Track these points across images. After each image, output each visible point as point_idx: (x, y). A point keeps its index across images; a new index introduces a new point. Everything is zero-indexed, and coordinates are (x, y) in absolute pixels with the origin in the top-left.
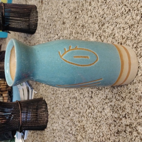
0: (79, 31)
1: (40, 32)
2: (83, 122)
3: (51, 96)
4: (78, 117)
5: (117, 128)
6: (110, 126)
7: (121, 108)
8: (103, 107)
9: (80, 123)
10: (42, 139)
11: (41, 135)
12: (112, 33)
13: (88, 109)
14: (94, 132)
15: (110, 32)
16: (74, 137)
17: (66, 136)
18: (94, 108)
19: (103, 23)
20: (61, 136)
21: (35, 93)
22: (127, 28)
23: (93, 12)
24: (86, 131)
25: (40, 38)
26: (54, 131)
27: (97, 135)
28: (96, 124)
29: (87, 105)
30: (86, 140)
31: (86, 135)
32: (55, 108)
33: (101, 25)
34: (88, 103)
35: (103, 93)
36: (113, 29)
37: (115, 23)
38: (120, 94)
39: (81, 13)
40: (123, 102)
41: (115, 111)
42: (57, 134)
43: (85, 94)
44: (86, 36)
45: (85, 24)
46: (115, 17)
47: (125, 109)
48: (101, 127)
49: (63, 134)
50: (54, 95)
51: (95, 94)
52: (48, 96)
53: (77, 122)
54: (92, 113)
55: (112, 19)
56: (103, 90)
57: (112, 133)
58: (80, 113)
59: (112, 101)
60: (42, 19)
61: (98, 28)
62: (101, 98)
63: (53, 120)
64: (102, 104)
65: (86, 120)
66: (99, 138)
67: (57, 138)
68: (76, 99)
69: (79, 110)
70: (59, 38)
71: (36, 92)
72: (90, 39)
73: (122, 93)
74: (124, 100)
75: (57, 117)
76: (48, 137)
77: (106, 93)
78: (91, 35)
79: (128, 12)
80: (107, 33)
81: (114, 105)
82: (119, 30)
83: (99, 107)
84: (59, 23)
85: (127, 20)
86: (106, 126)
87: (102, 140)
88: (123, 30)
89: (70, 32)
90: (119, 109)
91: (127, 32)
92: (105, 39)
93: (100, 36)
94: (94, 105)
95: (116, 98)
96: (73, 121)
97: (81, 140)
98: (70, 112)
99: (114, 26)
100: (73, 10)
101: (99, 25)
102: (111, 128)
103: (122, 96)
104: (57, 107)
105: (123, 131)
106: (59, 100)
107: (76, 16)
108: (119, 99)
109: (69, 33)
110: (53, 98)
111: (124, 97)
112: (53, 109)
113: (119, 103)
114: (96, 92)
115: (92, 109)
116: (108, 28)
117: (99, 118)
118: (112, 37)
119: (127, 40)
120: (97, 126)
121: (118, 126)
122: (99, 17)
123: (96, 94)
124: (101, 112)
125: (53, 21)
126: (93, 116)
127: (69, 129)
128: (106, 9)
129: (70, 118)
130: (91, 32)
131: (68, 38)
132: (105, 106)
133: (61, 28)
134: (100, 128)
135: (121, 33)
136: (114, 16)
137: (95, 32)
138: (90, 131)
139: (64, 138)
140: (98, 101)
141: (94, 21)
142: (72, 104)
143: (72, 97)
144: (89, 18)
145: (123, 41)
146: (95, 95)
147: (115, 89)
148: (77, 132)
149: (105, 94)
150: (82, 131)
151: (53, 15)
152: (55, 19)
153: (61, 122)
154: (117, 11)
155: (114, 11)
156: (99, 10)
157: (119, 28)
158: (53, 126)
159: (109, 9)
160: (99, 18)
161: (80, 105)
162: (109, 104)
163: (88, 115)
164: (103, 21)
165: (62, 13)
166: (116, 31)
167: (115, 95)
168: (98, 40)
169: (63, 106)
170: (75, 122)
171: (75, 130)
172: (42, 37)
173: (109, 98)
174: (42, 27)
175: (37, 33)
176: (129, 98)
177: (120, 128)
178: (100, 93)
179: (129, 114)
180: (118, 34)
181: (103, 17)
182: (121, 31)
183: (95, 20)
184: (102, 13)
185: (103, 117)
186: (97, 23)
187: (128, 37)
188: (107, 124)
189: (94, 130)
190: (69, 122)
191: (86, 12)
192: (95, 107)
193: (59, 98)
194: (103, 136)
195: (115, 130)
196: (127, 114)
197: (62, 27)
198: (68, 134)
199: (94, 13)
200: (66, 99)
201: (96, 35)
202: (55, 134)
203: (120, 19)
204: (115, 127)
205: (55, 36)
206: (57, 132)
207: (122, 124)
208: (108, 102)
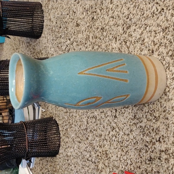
0: (97, 35)
1: (47, 36)
2: (105, 147)
3: (63, 115)
4: (99, 140)
5: (149, 154)
6: (140, 151)
7: (154, 130)
8: (131, 129)
9: (102, 148)
10: (53, 167)
11: (52, 162)
12: (140, 38)
13: (111, 131)
14: (120, 159)
15: (138, 37)
16: (94, 165)
17: (83, 163)
18: (119, 130)
19: (128, 25)
20: (77, 163)
21: (42, 111)
22: (160, 32)
23: (116, 11)
24: (110, 158)
25: (47, 44)
26: (69, 158)
27: (124, 163)
28: (122, 149)
29: (110, 126)
30: (110, 169)
31: (110, 163)
32: (68, 130)
33: (126, 28)
34: (111, 123)
36: (142, 33)
37: (144, 25)
38: (152, 113)
39: (100, 13)
40: (156, 123)
41: (146, 134)
42: (72, 161)
43: (107, 112)
44: (107, 42)
45: (105, 26)
46: (143, 18)
47: (159, 131)
48: (129, 152)
49: (79, 161)
50: (67, 114)
51: (120, 112)
52: (59, 115)
53: (98, 147)
54: (117, 135)
55: (141, 20)
56: (130, 108)
57: (142, 160)
58: (101, 136)
59: (142, 121)
60: (49, 20)
61: (122, 32)
62: (128, 118)
63: (67, 144)
64: (130, 125)
65: (109, 145)
66: (126, 166)
67: (73, 166)
68: (96, 119)
69: (99, 132)
70: (72, 43)
71: (44, 110)
72: (113, 45)
73: (154, 112)
74: (157, 120)
75: (72, 140)
76: (61, 165)
78: (113, 40)
79: (161, 11)
80: (134, 38)
81: (145, 126)
82: (149, 35)
83: (125, 128)
84: (71, 24)
85: (159, 22)
86: (134, 152)
87: (131, 169)
88: (155, 35)
89: (86, 36)
90: (151, 131)
91: (160, 37)
92: (132, 45)
93: (125, 42)
94: (119, 126)
95: (147, 118)
96: (92, 146)
97: (104, 168)
98: (88, 134)
99: (142, 29)
100: (89, 9)
101: (123, 28)
102: (141, 154)
103: (155, 115)
104: (72, 129)
105: (157, 158)
106: (73, 120)
107: (93, 16)
108: (151, 119)
109: (85, 38)
110: (66, 117)
111: (157, 117)
112: (66, 131)
113: (152, 124)
114: (121, 111)
115: (117, 131)
116: (135, 32)
117: (125, 142)
118: (140, 42)
119: (160, 46)
120: (123, 151)
121: (151, 152)
122: (124, 17)
124: (128, 135)
125: (63, 23)
126: (118, 139)
127: (88, 156)
128: (132, 7)
129: (88, 141)
130: (114, 37)
131: (83, 44)
132: (133, 127)
133: (74, 31)
134: (127, 154)
135: (152, 38)
136: (142, 16)
137: (119, 36)
138: (114, 158)
139: (81, 166)
140: (124, 121)
141: (116, 23)
142: (91, 125)
143: (91, 116)
144: (110, 19)
145: (155, 48)
148: (98, 159)
149: (133, 113)
150: (104, 158)
151: (63, 15)
152: (66, 19)
153: (77, 147)
154: (147, 11)
155: (142, 11)
156: (122, 10)
157: (149, 31)
158: (67, 152)
159: (135, 8)
160: (124, 19)
161: (101, 126)
163: (112, 138)
164: (128, 23)
165: (75, 13)
166: (146, 35)
168: (122, 46)
169: (80, 127)
170: (96, 147)
171: (95, 156)
172: (50, 43)
174: (49, 30)
175: (43, 37)
176: (163, 118)
177: (153, 154)
178: (126, 112)
179: (164, 137)
180: (148, 38)
181: (128, 18)
182: (152, 35)
183: (118, 22)
184: (127, 13)
185: (131, 140)
186: (121, 25)
187: (161, 43)
188: (136, 149)
189: (119, 156)
190: (87, 147)
191: (107, 12)
192: (121, 128)
193: (74, 118)
194: (131, 163)
195: (146, 157)
196: (162, 137)
197: (75, 29)
198: (86, 161)
199: (116, 13)
200: (82, 119)
201: (119, 40)
202: (69, 161)
203: (151, 20)
204: (147, 154)
205: (66, 41)
206: (72, 159)
207: (156, 149)
208: (137, 123)
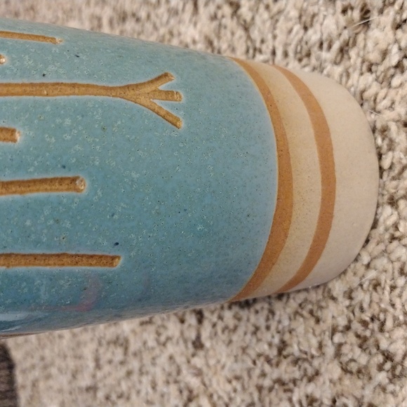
35: (262, 322)
77: (279, 322)
123: (220, 326)
146: (216, 334)
147: (333, 299)
162: (296, 390)
167: (338, 338)
173: (297, 354)
